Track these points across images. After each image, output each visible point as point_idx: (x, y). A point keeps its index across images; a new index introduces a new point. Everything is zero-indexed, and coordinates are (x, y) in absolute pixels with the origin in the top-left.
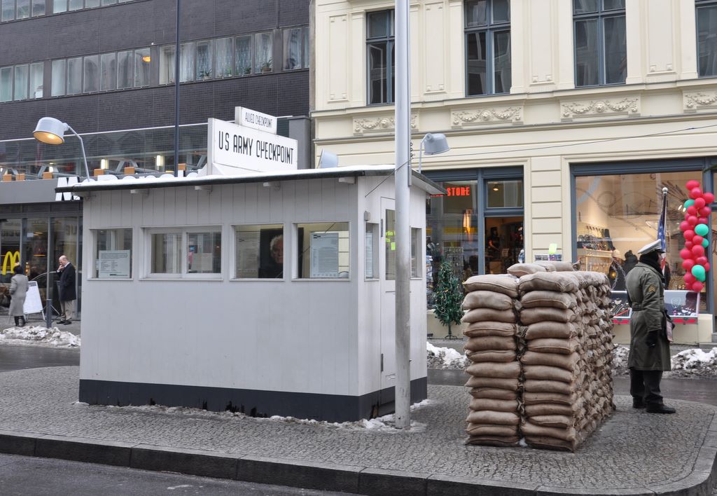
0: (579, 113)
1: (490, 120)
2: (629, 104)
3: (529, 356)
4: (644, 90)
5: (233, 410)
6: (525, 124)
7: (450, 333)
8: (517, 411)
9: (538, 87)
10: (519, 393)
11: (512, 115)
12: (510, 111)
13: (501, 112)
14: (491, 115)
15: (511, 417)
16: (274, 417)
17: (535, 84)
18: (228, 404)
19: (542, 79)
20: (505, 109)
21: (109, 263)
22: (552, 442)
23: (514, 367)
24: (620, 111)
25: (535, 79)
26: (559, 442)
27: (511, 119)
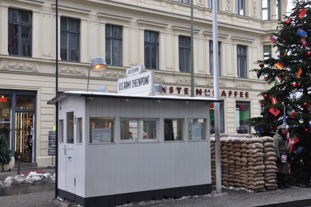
0: (63, 71)
1: (23, 68)
2: (82, 70)
3: (267, 162)
4: (88, 66)
5: (166, 198)
6: (39, 72)
7: (3, 169)
8: (264, 180)
9: (44, 57)
10: (264, 174)
11: (33, 67)
12: (33, 65)
13: (28, 65)
14: (23, 65)
15: (263, 182)
16: (184, 197)
17: (44, 55)
18: (164, 196)
19: (47, 54)
20: (30, 64)
21: (98, 135)
22: (272, 188)
23: (263, 166)
24: (79, 73)
25: (44, 53)
26: (274, 187)
27: (33, 69)
